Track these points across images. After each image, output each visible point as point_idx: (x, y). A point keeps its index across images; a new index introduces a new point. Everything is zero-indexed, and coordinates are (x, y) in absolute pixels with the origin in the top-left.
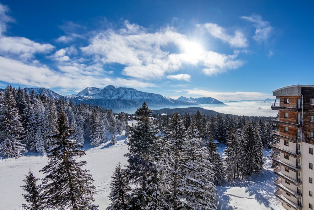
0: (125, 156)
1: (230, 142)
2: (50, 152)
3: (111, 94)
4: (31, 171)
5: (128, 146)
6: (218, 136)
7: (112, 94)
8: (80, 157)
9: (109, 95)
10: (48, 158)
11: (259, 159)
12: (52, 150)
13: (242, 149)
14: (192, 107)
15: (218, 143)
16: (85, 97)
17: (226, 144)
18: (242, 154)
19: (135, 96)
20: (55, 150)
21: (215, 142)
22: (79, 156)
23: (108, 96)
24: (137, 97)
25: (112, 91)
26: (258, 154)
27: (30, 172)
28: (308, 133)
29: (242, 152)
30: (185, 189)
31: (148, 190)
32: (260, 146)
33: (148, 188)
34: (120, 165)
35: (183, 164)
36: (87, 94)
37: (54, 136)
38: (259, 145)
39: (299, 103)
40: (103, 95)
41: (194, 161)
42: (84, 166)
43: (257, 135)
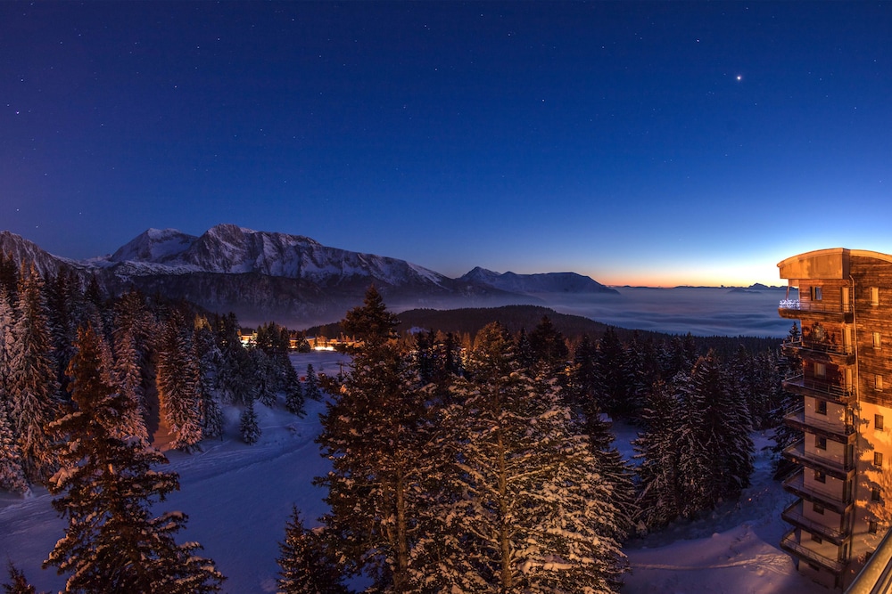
0: (314, 483)
1: (652, 415)
2: (62, 488)
3: (227, 254)
4: (15, 565)
5: (321, 448)
6: (608, 399)
7: (233, 258)
8: (163, 498)
9: (220, 260)
10: (57, 513)
11: (739, 459)
12: (67, 481)
13: (689, 433)
14: (514, 307)
15: (610, 420)
16: (138, 264)
17: (635, 424)
18: (691, 449)
19: (313, 265)
20: (76, 479)
21: (605, 419)
22: (158, 496)
23: (218, 263)
24: (318, 266)
25: (232, 243)
26: (738, 445)
27: (14, 572)
28: (871, 377)
29: (692, 443)
30: (538, 565)
31: (422, 586)
32: (744, 421)
33: (419, 582)
34: (299, 515)
35: (525, 492)
36: (146, 256)
37: (64, 422)
38: (741, 418)
39: (846, 300)
40: (197, 260)
41: (554, 480)
42: (181, 529)
43: (734, 392)
